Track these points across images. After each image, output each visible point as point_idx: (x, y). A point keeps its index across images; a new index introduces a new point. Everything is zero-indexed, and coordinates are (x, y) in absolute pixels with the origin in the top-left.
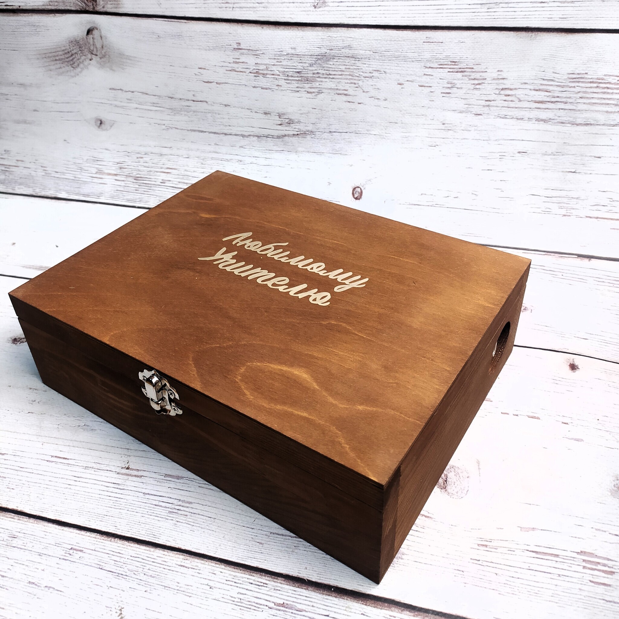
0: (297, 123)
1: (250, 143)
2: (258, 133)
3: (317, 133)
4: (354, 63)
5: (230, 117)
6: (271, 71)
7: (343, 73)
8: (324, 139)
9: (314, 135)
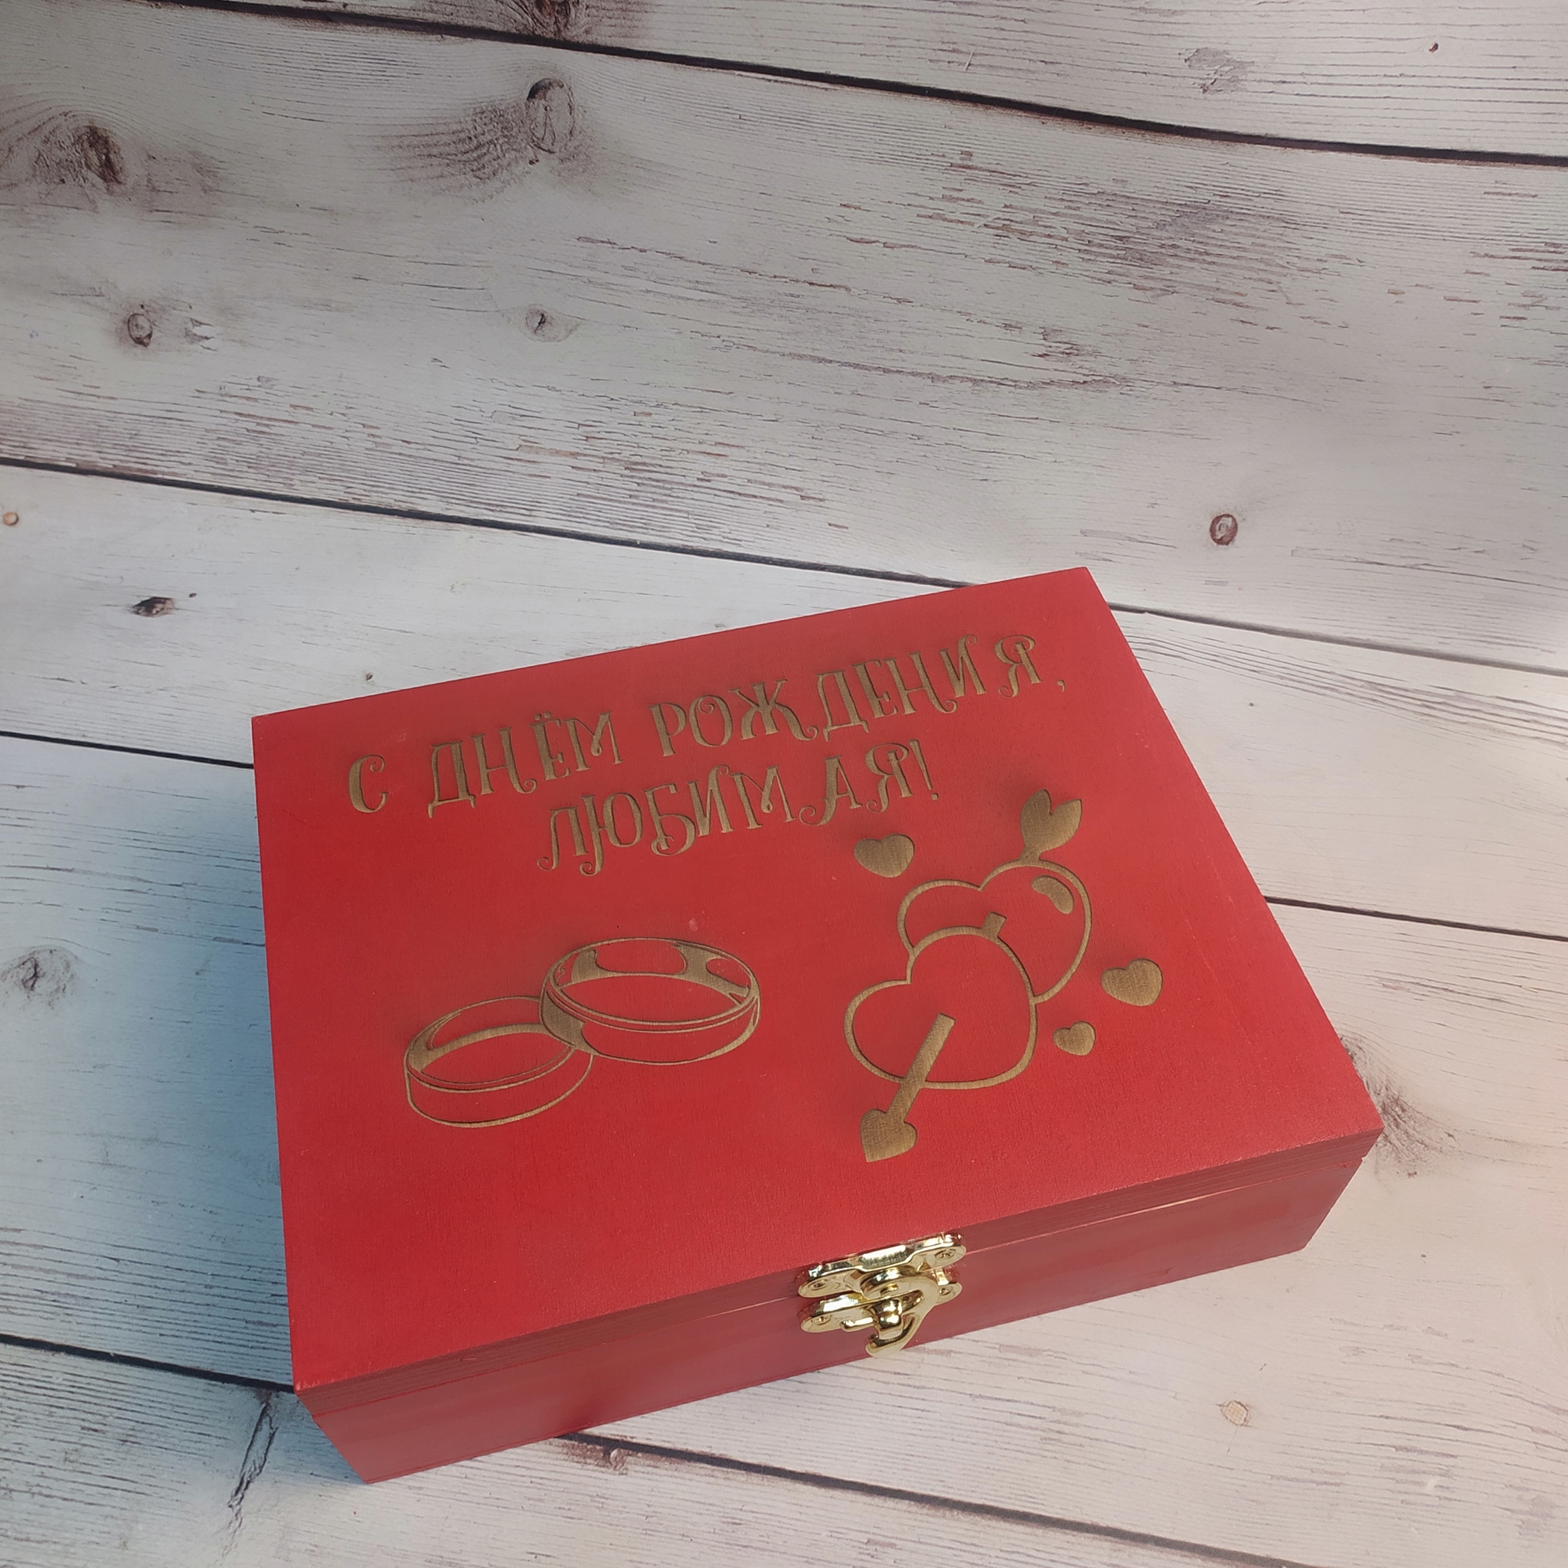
0: (1091, 355)
1: (949, 395)
2: (975, 373)
3: (1139, 383)
4: (1282, 235)
5: (904, 330)
6: (1046, 227)
7: (1243, 254)
8: (1155, 399)
9: (1129, 388)
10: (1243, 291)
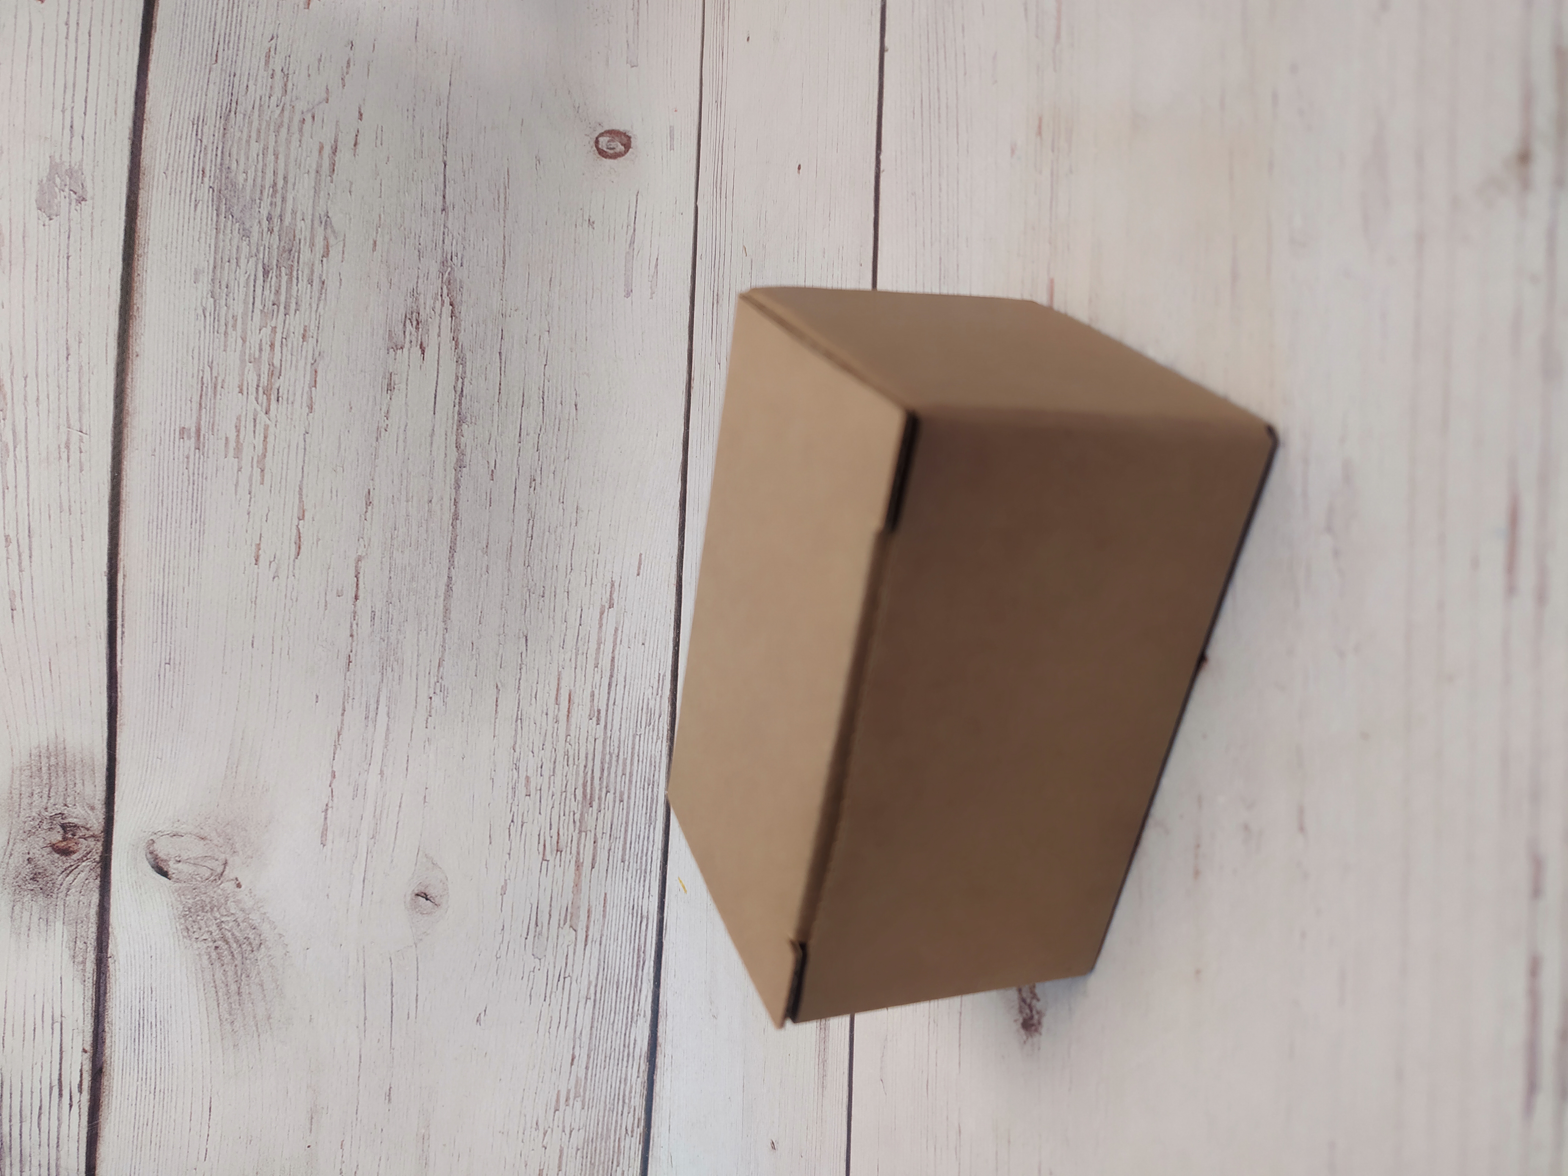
0: (417, 299)
1: (479, 449)
2: (450, 421)
3: (447, 247)
4: (245, 115)
5: (403, 499)
6: (261, 350)
7: (271, 150)
8: (465, 230)
9: (454, 258)
10: (317, 147)
